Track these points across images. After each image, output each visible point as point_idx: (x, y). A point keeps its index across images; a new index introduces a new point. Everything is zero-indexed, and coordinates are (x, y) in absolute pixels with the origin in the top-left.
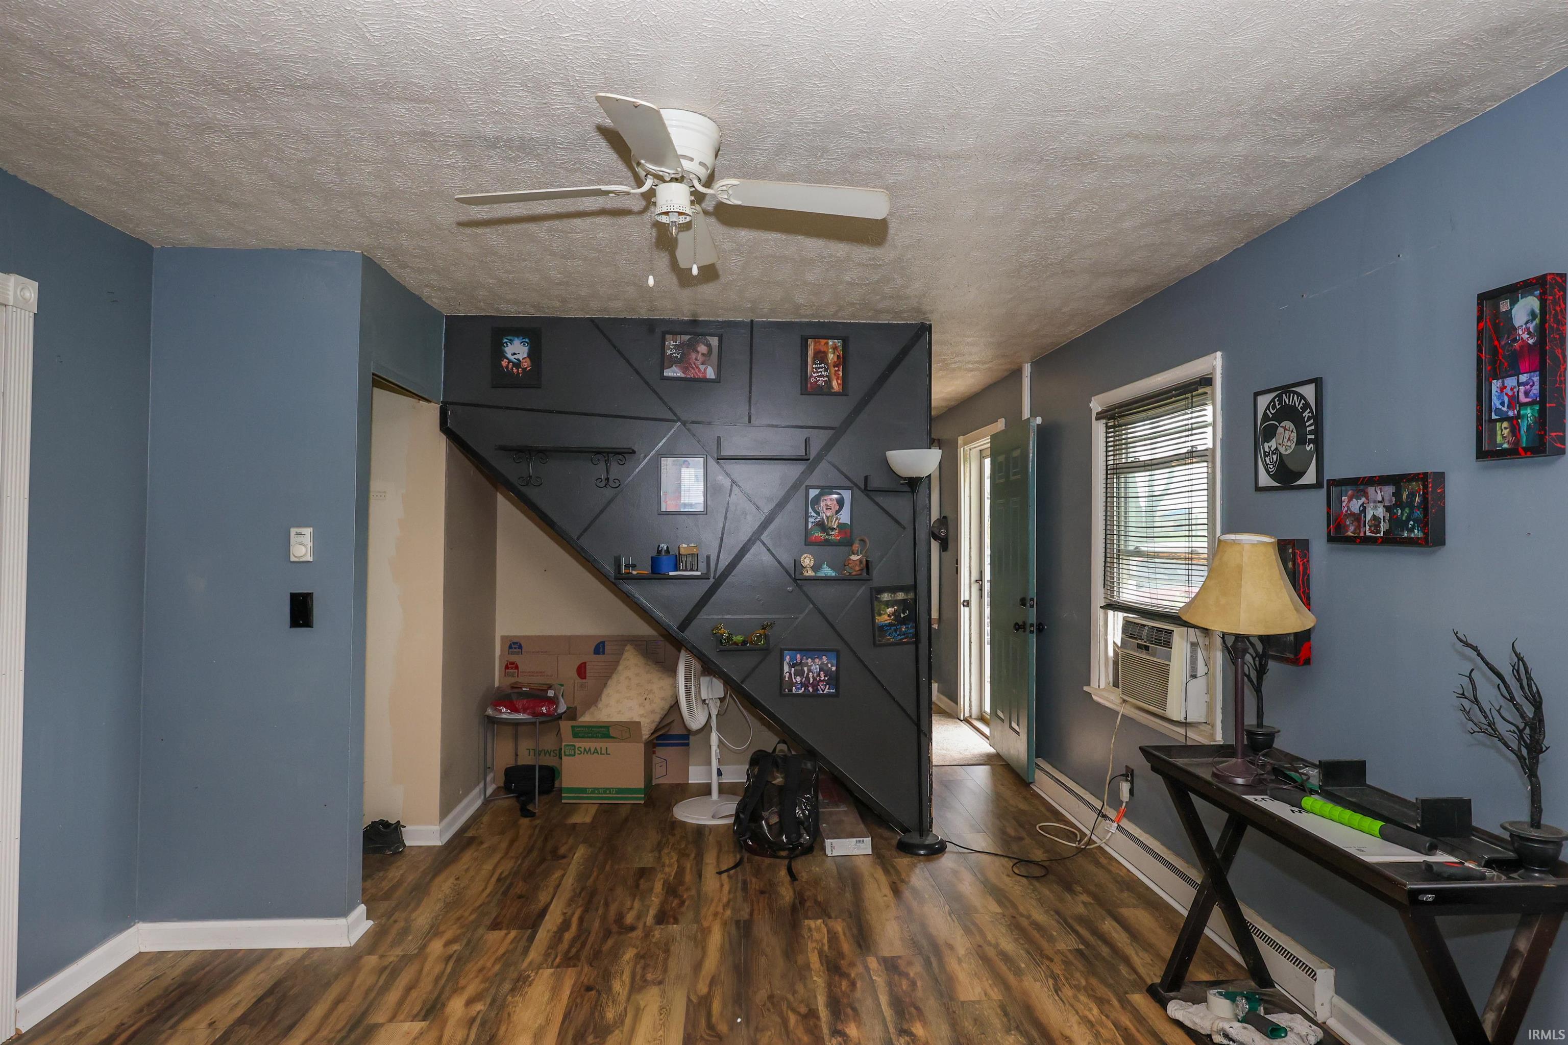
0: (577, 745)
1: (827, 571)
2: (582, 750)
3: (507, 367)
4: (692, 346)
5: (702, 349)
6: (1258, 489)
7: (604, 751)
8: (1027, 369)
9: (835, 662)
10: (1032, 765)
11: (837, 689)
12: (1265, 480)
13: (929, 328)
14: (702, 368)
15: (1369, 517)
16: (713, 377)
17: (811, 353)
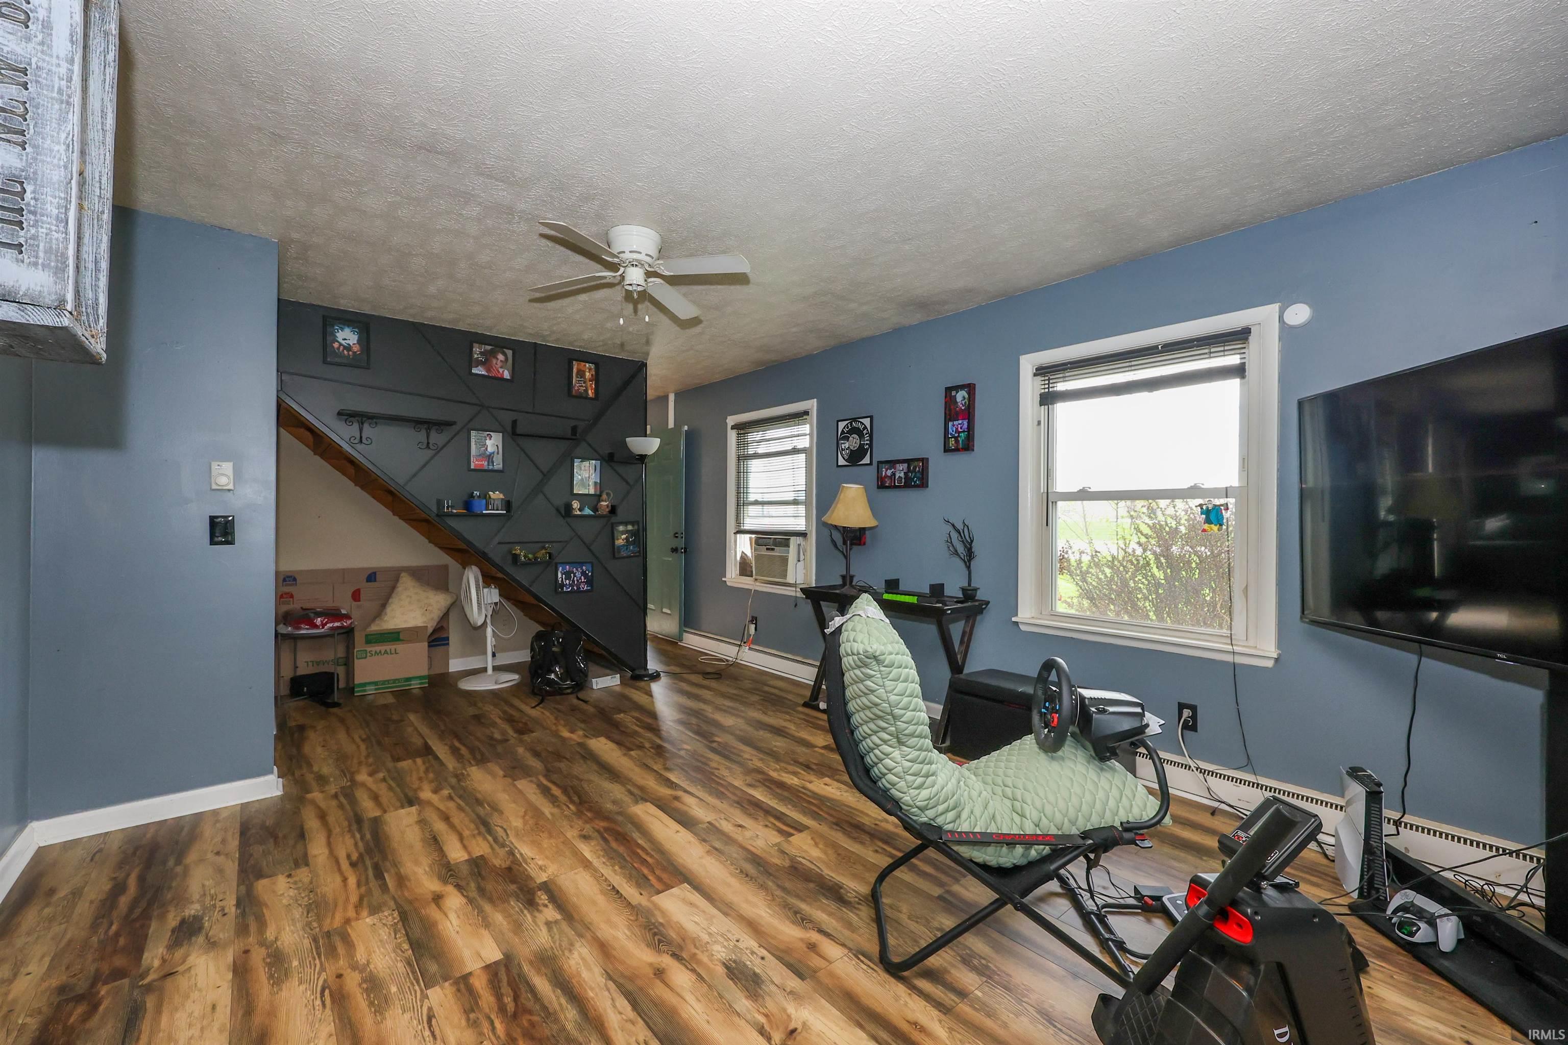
0: (368, 649)
1: (588, 511)
2: (373, 653)
3: (338, 348)
4: (493, 354)
5: (501, 357)
6: (838, 466)
7: (393, 651)
8: (672, 397)
9: (590, 569)
10: (681, 632)
11: (592, 586)
12: (842, 462)
13: (645, 365)
14: (501, 370)
15: (897, 477)
16: (509, 378)
17: (575, 370)
